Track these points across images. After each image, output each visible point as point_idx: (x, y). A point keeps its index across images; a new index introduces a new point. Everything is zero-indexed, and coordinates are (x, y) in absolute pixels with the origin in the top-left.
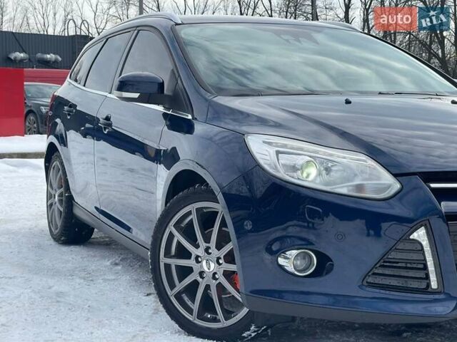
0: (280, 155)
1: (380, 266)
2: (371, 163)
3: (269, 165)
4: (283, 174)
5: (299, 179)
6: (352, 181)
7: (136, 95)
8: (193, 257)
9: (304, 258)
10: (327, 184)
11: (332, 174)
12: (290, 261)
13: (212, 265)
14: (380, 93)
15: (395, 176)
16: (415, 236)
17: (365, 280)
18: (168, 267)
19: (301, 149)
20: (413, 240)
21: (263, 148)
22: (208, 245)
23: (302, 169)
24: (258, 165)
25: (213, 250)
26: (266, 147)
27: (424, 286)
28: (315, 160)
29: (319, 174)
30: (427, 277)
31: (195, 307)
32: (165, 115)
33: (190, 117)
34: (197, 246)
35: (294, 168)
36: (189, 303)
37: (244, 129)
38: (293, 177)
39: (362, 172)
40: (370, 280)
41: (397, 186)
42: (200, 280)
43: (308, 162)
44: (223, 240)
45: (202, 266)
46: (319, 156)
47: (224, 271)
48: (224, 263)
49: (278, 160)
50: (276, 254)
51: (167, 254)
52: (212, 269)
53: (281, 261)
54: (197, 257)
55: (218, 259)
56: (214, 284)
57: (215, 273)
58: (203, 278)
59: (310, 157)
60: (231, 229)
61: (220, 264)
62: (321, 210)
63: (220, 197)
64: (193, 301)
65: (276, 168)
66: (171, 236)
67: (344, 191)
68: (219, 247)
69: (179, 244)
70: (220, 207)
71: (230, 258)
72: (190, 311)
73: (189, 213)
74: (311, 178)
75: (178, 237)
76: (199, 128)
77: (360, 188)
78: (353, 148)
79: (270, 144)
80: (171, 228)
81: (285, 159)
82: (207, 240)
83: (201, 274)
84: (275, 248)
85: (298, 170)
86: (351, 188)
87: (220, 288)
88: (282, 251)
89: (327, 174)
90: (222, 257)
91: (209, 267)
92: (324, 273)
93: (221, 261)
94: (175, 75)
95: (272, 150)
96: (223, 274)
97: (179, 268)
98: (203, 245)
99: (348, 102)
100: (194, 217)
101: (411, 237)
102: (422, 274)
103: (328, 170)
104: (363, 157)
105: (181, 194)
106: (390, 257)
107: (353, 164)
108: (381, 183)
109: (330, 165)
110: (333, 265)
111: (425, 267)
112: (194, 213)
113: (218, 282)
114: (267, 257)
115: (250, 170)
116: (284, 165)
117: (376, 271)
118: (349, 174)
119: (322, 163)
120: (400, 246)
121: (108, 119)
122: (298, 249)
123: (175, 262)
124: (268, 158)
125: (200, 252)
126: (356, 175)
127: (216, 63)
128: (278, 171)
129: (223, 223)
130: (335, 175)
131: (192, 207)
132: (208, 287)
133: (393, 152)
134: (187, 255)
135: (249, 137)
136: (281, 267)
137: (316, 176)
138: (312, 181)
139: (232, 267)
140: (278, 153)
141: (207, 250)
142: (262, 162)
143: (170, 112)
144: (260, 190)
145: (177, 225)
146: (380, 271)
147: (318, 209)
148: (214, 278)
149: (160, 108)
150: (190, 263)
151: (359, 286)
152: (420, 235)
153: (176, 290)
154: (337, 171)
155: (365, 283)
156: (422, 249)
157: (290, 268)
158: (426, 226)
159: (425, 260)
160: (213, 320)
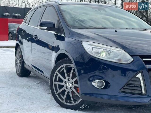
0: (93, 49)
1: (126, 86)
2: (124, 52)
3: (90, 52)
4: (94, 55)
5: (99, 57)
6: (117, 58)
7: (46, 28)
8: (64, 82)
9: (101, 83)
10: (109, 58)
11: (110, 55)
12: (96, 83)
13: (70, 85)
14: (127, 29)
15: (132, 56)
16: (138, 76)
17: (121, 90)
18: (55, 85)
19: (100, 47)
20: (137, 77)
21: (88, 46)
22: (69, 78)
23: (100, 53)
24: (86, 52)
25: (71, 80)
26: (89, 46)
27: (140, 92)
28: (105, 50)
29: (106, 55)
30: (141, 90)
31: (64, 98)
32: (55, 35)
33: (63, 35)
34: (65, 78)
35: (98, 53)
36: (62, 97)
37: (82, 40)
38: (97, 56)
39: (120, 55)
40: (122, 90)
41: (132, 59)
42: (66, 89)
43: (103, 51)
44: (74, 76)
45: (67, 85)
46: (106, 49)
47: (74, 86)
48: (74, 84)
49: (93, 50)
50: (91, 81)
51: (55, 81)
52: (70, 86)
53: (93, 84)
54: (65, 82)
55: (72, 82)
56: (70, 91)
57: (71, 87)
59: (103, 49)
60: (77, 73)
61: (73, 84)
62: (107, 67)
63: (73, 62)
64: (64, 96)
65: (92, 53)
66: (57, 75)
67: (114, 61)
68: (72, 79)
69: (59, 77)
70: (73, 65)
71: (76, 82)
72: (63, 100)
73: (63, 67)
74: (104, 56)
75: (59, 75)
76: (66, 39)
77: (119, 60)
78: (118, 46)
79: (90, 45)
80: (57, 72)
81: (95, 50)
82: (69, 76)
83: (67, 87)
84: (91, 79)
85: (99, 53)
86: (117, 60)
87: (73, 92)
88: (93, 80)
89: (109, 55)
90: (73, 82)
91: (69, 85)
92: (107, 88)
93: (73, 83)
94: (59, 21)
95: (91, 47)
96: (74, 88)
97: (59, 85)
98: (67, 78)
99: (116, 31)
100: (64, 68)
101: (136, 76)
102: (140, 89)
103: (109, 54)
104: (121, 50)
105: (60, 61)
106: (129, 83)
107: (117, 52)
108: (127, 58)
109: (110, 52)
110: (110, 85)
111: (141, 86)
112: (64, 67)
113: (72, 90)
114: (88, 82)
115: (83, 53)
116: (95, 52)
117: (124, 88)
118: (116, 55)
119: (107, 52)
120: (133, 79)
121: (36, 35)
122: (99, 80)
123: (58, 83)
124: (89, 49)
125: (66, 80)
126: (118, 56)
127: (73, 18)
128: (93, 54)
129: (74, 71)
130: (111, 55)
131: (64, 65)
132: (69, 92)
133: (131, 48)
134: (62, 81)
135: (83, 42)
136: (93, 86)
137: (105, 56)
138: (104, 57)
139: (77, 85)
140: (93, 48)
141: (68, 80)
142: (87, 51)
143: (57, 34)
144: (86, 60)
145: (59, 71)
146: (126, 87)
147: (105, 67)
148: (71, 89)
149: (54, 32)
150: (63, 84)
151: (119, 92)
152: (139, 76)
153: (58, 93)
154: (112, 54)
155: (121, 91)
156: (140, 81)
157: (96, 86)
158: (141, 73)
159: (141, 84)
160: (71, 103)
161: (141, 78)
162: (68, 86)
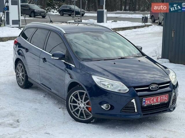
0: (101, 82)
1: (125, 108)
2: (122, 84)
4: (102, 87)
6: (117, 88)
7: (58, 58)
10: (112, 89)
12: (104, 107)
13: (83, 105)
15: (128, 87)
18: (71, 105)
19: (106, 80)
21: (96, 79)
30: (135, 110)
31: (79, 115)
33: (74, 66)
38: (105, 88)
40: (122, 110)
41: (128, 90)
42: (80, 109)
45: (80, 105)
51: (70, 102)
54: (79, 103)
61: (85, 105)
64: (78, 114)
65: (100, 85)
68: (85, 101)
71: (87, 104)
72: (77, 116)
75: (73, 98)
77: (120, 90)
78: (118, 80)
80: (72, 96)
82: (82, 99)
83: (80, 107)
86: (118, 90)
87: (85, 111)
88: (102, 104)
96: (86, 108)
99: (115, 63)
101: (131, 101)
104: (120, 82)
106: (127, 105)
107: (118, 84)
108: (124, 89)
110: (114, 108)
111: (134, 108)
112: (78, 92)
120: (129, 103)
121: (44, 59)
122: (106, 104)
125: (80, 102)
129: (86, 95)
132: (82, 110)
135: (93, 76)
136: (102, 108)
137: (110, 87)
139: (88, 106)
141: (81, 102)
148: (83, 108)
150: (77, 105)
151: (120, 112)
153: (73, 111)
154: (114, 85)
156: (134, 104)
158: (135, 99)
159: (134, 106)
160: (83, 118)
161: (134, 102)
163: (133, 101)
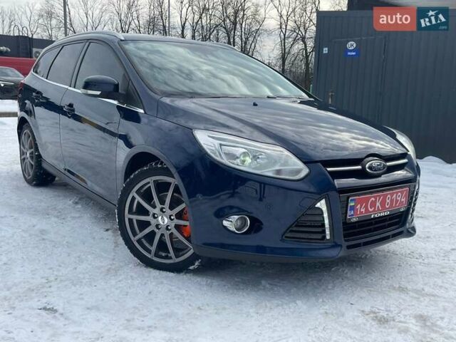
0: (222, 147)
1: (296, 226)
2: (286, 153)
5: (238, 165)
7: (99, 93)
8: (151, 214)
11: (258, 160)
13: (166, 220)
16: (318, 205)
18: (131, 221)
20: (317, 208)
22: (163, 206)
25: (167, 210)
27: (322, 237)
28: (249, 151)
30: (324, 232)
31: (153, 249)
32: (120, 108)
33: (142, 111)
34: (154, 207)
36: (147, 245)
37: (192, 125)
40: (288, 235)
41: (306, 171)
42: (156, 230)
45: (157, 220)
47: (175, 225)
48: (175, 219)
51: (130, 212)
52: (166, 223)
54: (154, 214)
55: (171, 216)
56: (167, 233)
57: (168, 226)
58: (159, 229)
61: (172, 220)
64: (151, 244)
66: (134, 199)
67: (270, 174)
68: (172, 208)
69: (139, 204)
73: (148, 183)
75: (138, 199)
77: (278, 172)
79: (213, 138)
80: (134, 193)
82: (162, 202)
83: (157, 226)
85: (238, 158)
90: (174, 215)
91: (164, 221)
93: (173, 218)
94: (126, 78)
96: (175, 227)
97: (139, 222)
99: (255, 105)
100: (151, 186)
101: (316, 206)
104: (282, 149)
108: (295, 168)
109: (257, 154)
110: (262, 225)
111: (323, 225)
112: (152, 183)
113: (171, 232)
117: (292, 229)
119: (252, 153)
120: (309, 212)
123: (136, 218)
125: (157, 211)
126: (276, 162)
130: (261, 161)
131: (150, 180)
132: (162, 235)
134: (146, 213)
135: (196, 131)
139: (182, 223)
141: (161, 210)
143: (124, 106)
145: (137, 192)
146: (295, 229)
147: (253, 187)
148: (167, 229)
150: (149, 218)
151: (280, 240)
153: (138, 237)
154: (262, 158)
155: (284, 237)
156: (322, 214)
158: (325, 198)
159: (324, 220)
160: (167, 257)
161: (324, 209)
162: (161, 223)
163: (322, 205)
